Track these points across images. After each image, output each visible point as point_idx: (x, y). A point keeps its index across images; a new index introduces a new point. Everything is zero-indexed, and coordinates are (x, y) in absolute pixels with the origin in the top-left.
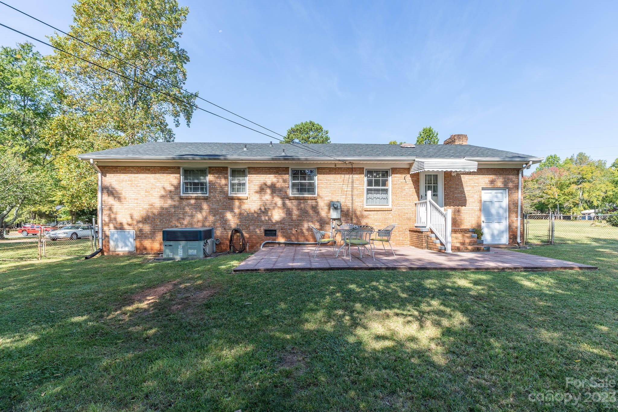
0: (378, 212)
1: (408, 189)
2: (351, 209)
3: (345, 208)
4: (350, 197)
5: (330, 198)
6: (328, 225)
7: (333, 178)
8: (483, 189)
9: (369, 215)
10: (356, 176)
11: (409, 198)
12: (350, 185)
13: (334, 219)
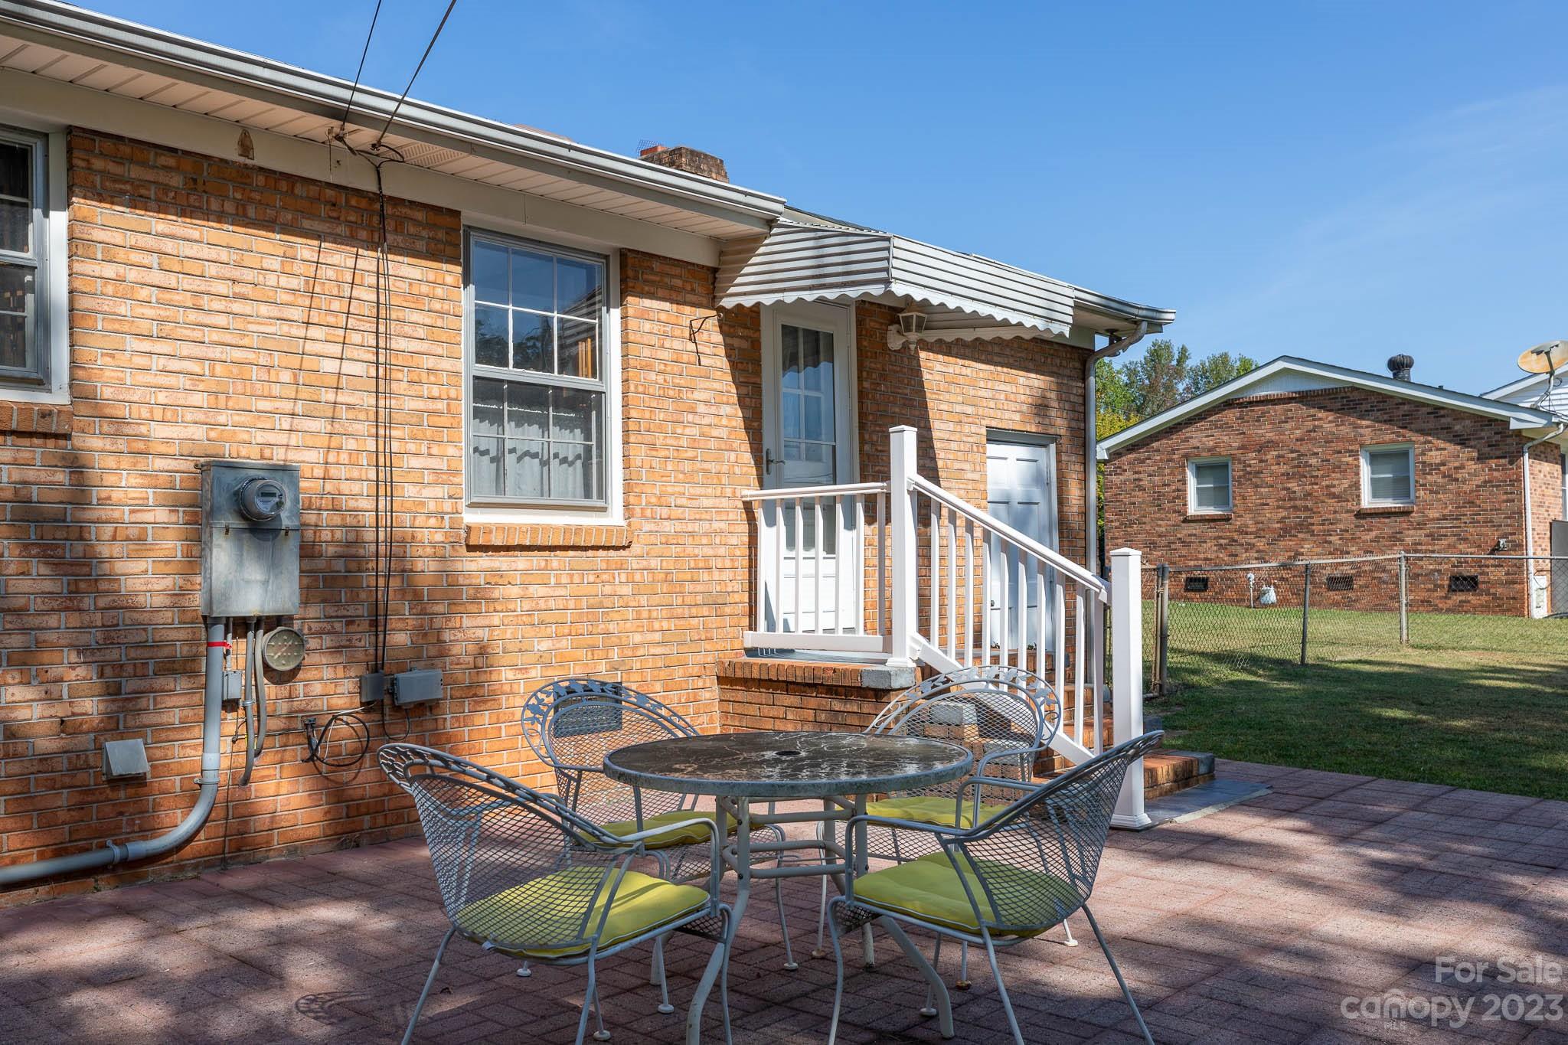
0: (556, 560)
1: (706, 402)
2: (369, 536)
3: (328, 530)
4: (360, 438)
5: (199, 433)
6: (182, 683)
7: (224, 255)
8: (996, 436)
9: (497, 577)
10: (407, 270)
11: (713, 467)
12: (362, 337)
13: (242, 626)
